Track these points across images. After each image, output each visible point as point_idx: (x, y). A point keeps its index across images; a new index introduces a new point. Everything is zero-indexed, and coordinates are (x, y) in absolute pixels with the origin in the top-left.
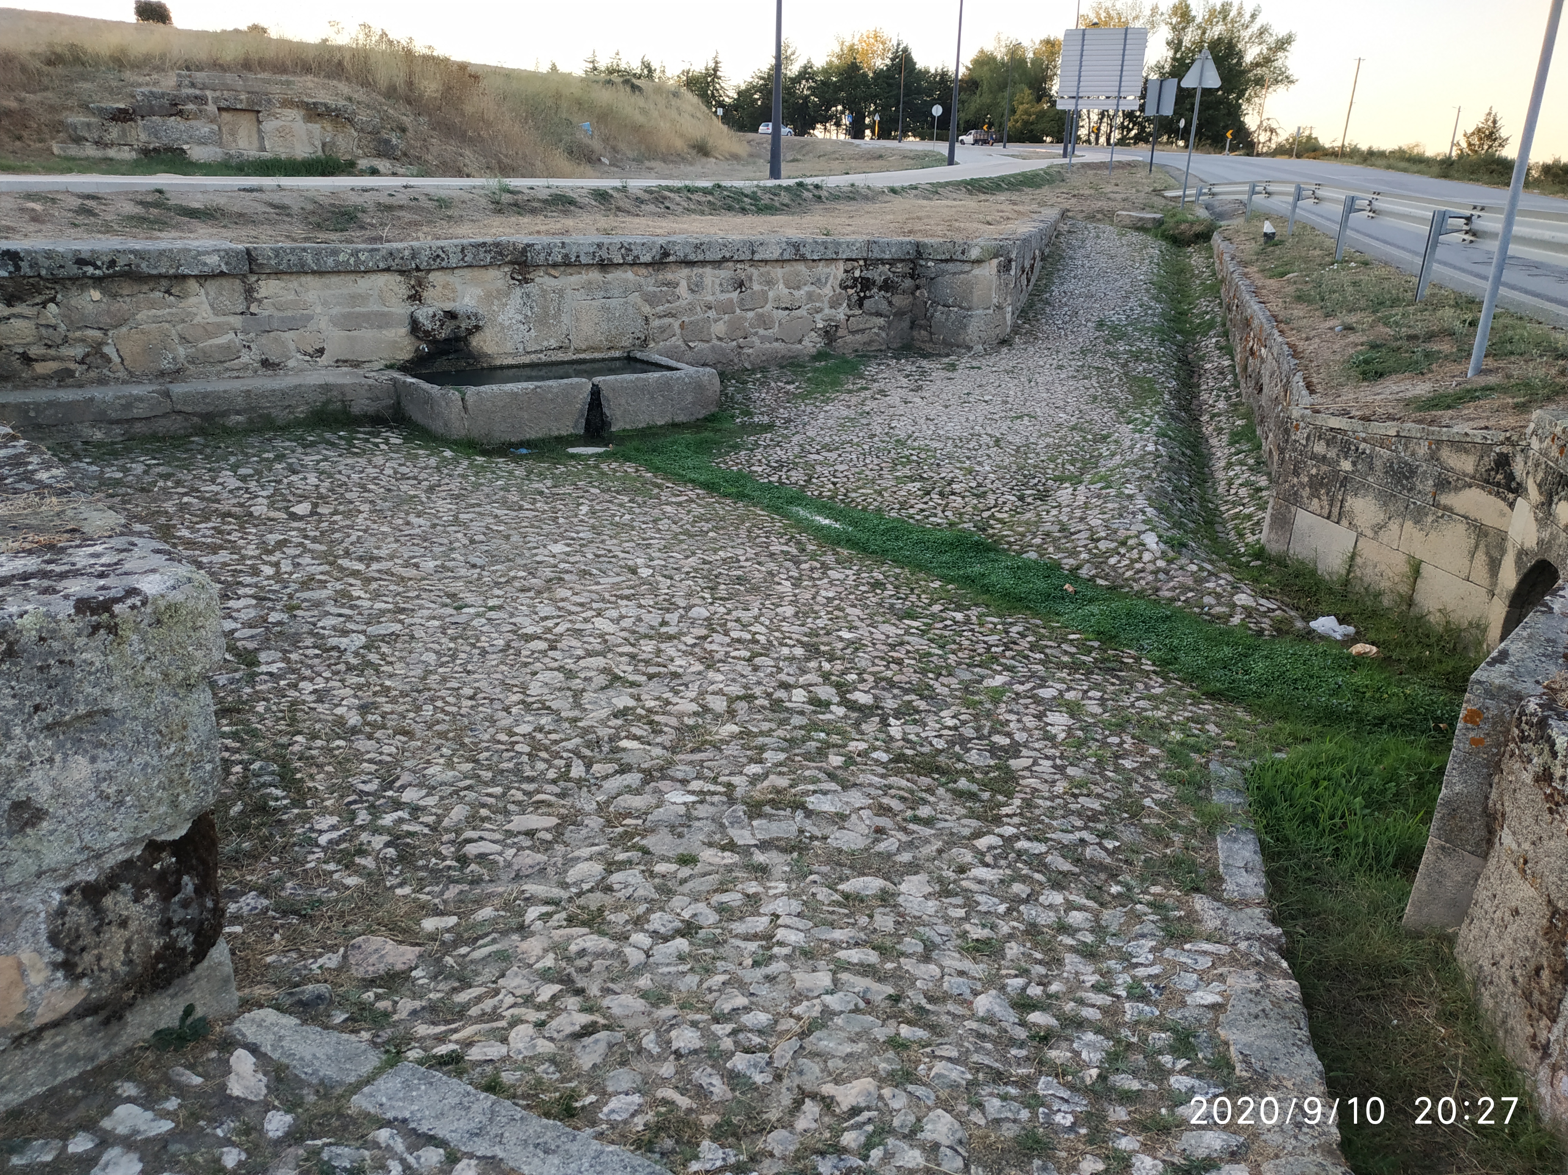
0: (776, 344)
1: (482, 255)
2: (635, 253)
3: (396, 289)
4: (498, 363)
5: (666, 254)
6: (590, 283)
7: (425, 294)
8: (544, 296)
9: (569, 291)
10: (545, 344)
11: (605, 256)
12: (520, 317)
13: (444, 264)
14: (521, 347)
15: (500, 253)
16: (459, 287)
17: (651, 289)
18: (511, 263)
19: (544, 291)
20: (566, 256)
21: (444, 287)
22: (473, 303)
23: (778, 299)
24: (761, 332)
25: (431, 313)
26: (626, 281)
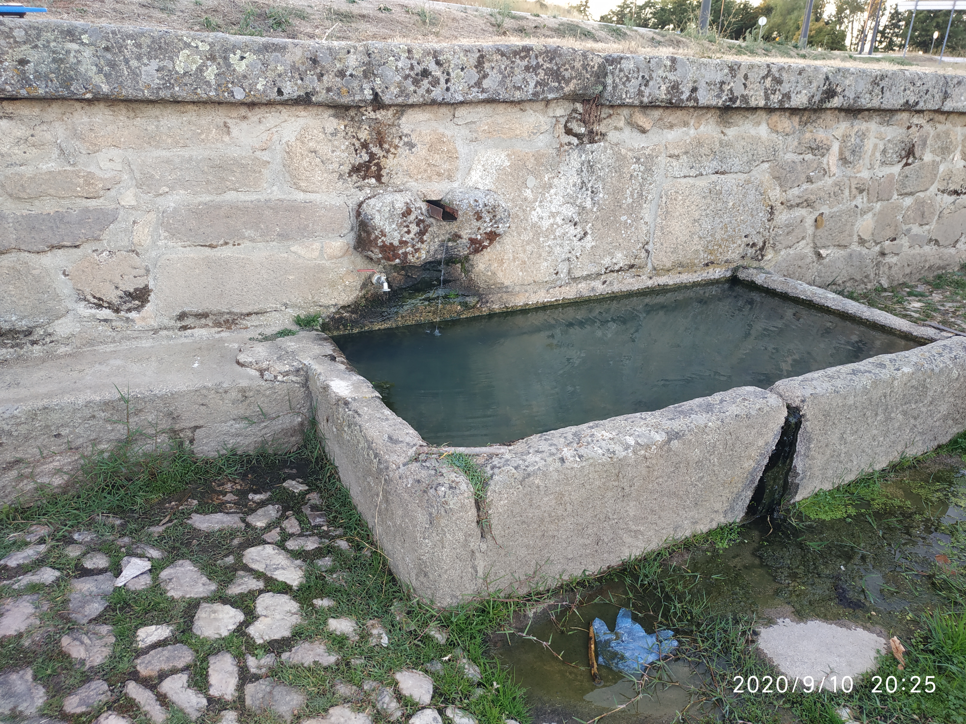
0: (927, 249)
1: (518, 78)
2: (785, 88)
3: (325, 149)
4: (519, 301)
5: (830, 94)
6: (700, 144)
7: (389, 163)
8: (618, 170)
9: (662, 160)
10: (607, 261)
11: (739, 91)
12: (570, 211)
13: (437, 93)
14: (563, 268)
15: (556, 75)
16: (462, 149)
17: (790, 157)
18: (574, 97)
19: (620, 158)
20: (675, 87)
21: (432, 148)
22: (487, 183)
23: (949, 177)
24: (916, 229)
25: (400, 206)
26: (757, 140)
